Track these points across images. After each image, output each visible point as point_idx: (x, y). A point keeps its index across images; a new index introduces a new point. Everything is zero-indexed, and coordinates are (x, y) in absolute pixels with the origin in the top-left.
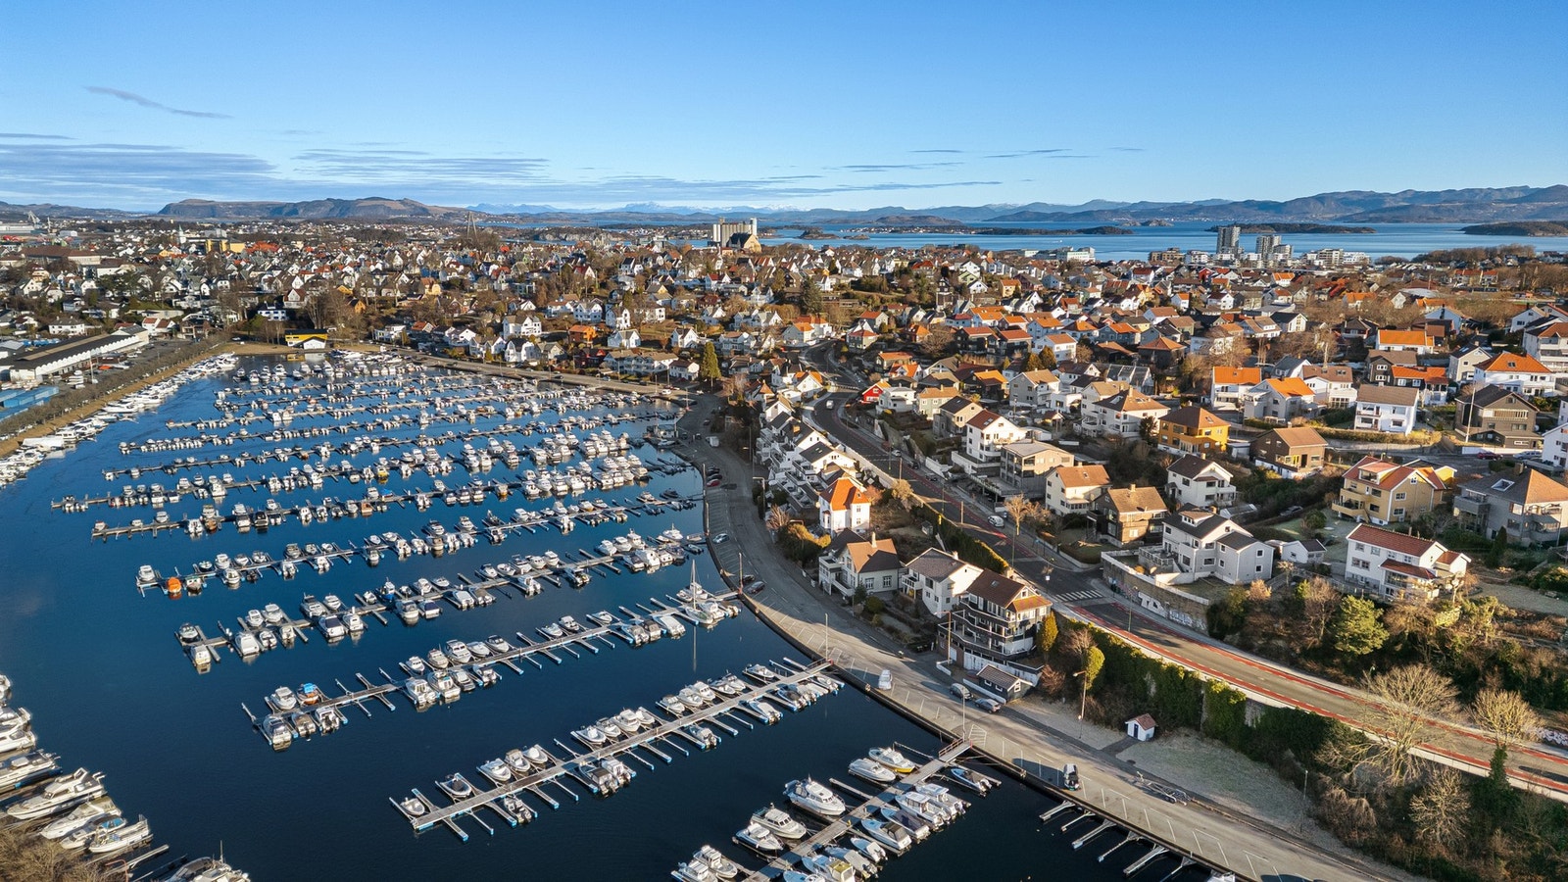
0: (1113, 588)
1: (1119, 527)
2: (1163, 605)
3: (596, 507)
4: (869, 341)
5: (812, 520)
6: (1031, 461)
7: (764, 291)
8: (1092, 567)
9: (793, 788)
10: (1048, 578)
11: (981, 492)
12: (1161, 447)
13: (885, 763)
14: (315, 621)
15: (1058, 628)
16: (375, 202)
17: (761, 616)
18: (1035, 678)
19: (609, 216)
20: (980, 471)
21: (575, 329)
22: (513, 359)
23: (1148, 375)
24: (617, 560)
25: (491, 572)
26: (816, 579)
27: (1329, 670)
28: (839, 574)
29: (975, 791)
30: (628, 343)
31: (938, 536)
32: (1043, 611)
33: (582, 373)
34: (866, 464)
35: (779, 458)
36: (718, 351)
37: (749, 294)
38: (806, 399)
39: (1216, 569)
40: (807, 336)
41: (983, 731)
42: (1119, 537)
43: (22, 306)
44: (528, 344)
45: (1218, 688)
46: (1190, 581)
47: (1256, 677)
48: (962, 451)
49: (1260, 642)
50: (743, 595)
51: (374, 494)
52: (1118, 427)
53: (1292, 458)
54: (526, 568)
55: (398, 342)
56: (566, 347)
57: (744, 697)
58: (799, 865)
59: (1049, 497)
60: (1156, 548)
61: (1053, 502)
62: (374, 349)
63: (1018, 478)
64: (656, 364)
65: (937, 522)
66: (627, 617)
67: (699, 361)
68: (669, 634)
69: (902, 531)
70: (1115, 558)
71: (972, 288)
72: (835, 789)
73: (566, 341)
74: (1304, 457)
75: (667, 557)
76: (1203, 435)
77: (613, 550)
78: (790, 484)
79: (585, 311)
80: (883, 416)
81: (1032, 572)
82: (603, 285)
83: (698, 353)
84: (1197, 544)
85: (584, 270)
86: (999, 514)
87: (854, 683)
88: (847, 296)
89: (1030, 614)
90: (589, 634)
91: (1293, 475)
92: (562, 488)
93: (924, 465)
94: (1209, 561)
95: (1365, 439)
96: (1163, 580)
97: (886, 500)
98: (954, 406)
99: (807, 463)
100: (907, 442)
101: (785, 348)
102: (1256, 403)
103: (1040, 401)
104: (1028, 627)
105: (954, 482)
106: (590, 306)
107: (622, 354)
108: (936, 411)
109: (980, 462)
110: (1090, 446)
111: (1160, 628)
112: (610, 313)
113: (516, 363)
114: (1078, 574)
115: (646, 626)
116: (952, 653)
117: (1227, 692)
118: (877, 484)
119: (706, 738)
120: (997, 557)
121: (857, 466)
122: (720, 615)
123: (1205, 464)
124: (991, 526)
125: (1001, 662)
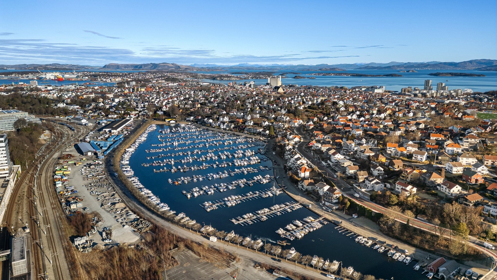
0: (354, 191)
1: (358, 179)
2: (363, 195)
3: (251, 169)
4: (311, 127)
5: (297, 174)
6: (344, 164)
7: (285, 110)
9: (294, 222)
10: (343, 189)
11: (333, 170)
12: (371, 162)
13: (310, 219)
14: (205, 191)
15: (343, 198)
16: (164, 64)
17: (287, 194)
18: (338, 207)
19: (234, 68)
20: (333, 165)
21: (237, 120)
22: (222, 127)
23: (376, 142)
24: (257, 181)
25: (234, 183)
26: (298, 187)
28: (302, 186)
29: (324, 224)
30: (251, 124)
31: (323, 179)
32: (340, 195)
33: (240, 132)
34: (309, 162)
35: (290, 159)
36: (274, 128)
37: (281, 110)
38: (296, 143)
39: (374, 188)
40: (296, 124)
41: (327, 215)
42: (358, 181)
43: (100, 109)
44: (226, 124)
45: (368, 209)
46: (368, 190)
48: (330, 160)
49: (379, 202)
50: (283, 189)
51: (204, 164)
52: (363, 157)
53: (396, 166)
54: (240, 182)
55: (192, 121)
56: (235, 125)
57: (285, 208)
58: (295, 232)
60: (364, 184)
61: (347, 173)
62: (187, 123)
63: (341, 167)
64: (258, 130)
65: (323, 176)
66: (261, 193)
67: (269, 130)
68: (270, 196)
69: (316, 178)
70: (356, 185)
71: (341, 109)
72: (301, 222)
73: (235, 123)
74: (398, 166)
75: (267, 181)
76: (380, 160)
77: (256, 179)
78: (292, 166)
80: (313, 150)
81: (340, 187)
82: (242, 106)
83: (268, 127)
84: (370, 183)
85: (237, 101)
86: (336, 175)
87: (305, 206)
88: (307, 111)
89: (338, 195)
90: (255, 195)
91: (396, 170)
92: (242, 164)
93: (322, 163)
94: (372, 187)
95: (414, 162)
96: (363, 190)
97: (313, 171)
98: (329, 150)
99: (296, 161)
100: (318, 157)
101: (290, 127)
102: (394, 152)
103: (350, 148)
104: (337, 197)
105: (328, 167)
106: (240, 114)
107: (249, 127)
108: (325, 150)
109: (334, 163)
110: (357, 161)
111: (362, 199)
112: (246, 115)
113: (223, 129)
114: (349, 188)
115: (266, 194)
116: (323, 202)
117: (369, 210)
118: (311, 167)
119: (279, 214)
120: (334, 184)
121: (307, 163)
122: (279, 193)
123: (378, 167)
124: (334, 178)
125: (332, 204)
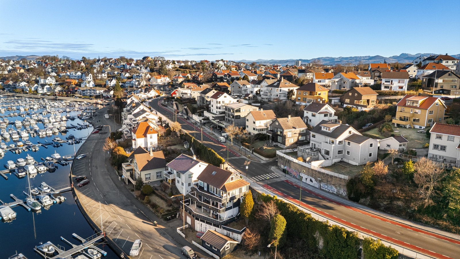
0: (284, 171)
1: (284, 137)
2: (316, 180)
4: (181, 80)
5: (130, 145)
6: (238, 111)
7: (146, 68)
8: (271, 160)
10: (247, 168)
11: (216, 128)
12: (297, 103)
15: (254, 199)
20: (215, 118)
21: (68, 80)
22: (41, 92)
27: (440, 222)
28: (132, 172)
30: (89, 85)
31: (191, 149)
32: (244, 189)
33: (67, 96)
34: (164, 119)
37: (140, 69)
39: (344, 156)
40: (159, 82)
44: (48, 87)
45: (375, 246)
46: (330, 164)
47: (394, 232)
48: (209, 111)
49: (385, 203)
50: (73, 188)
52: (277, 95)
53: (362, 102)
56: (63, 87)
59: (247, 127)
60: (307, 147)
61: (250, 129)
63: (233, 120)
64: (98, 92)
65: (191, 141)
69: (172, 148)
70: (284, 153)
71: (221, 68)
73: (64, 85)
74: (368, 101)
76: (318, 95)
78: (126, 129)
79: (74, 75)
80: (177, 101)
81: (238, 164)
84: (333, 143)
86: (223, 136)
88: (177, 70)
89: (236, 192)
91: (364, 109)
93: (192, 118)
94: (340, 152)
95: (388, 95)
96: (315, 165)
97: (168, 133)
98: (206, 92)
99: (135, 119)
100: (186, 109)
101: (149, 85)
102: (336, 83)
103: (243, 92)
104: (235, 201)
105: (204, 124)
106: (76, 73)
107: (85, 89)
108: (198, 95)
109: (216, 114)
110: (265, 105)
111: (317, 196)
112: (84, 75)
114: (264, 164)
116: (189, 220)
118: (166, 126)
120: (219, 157)
121: (159, 119)
124: (219, 142)
125: (218, 227)
